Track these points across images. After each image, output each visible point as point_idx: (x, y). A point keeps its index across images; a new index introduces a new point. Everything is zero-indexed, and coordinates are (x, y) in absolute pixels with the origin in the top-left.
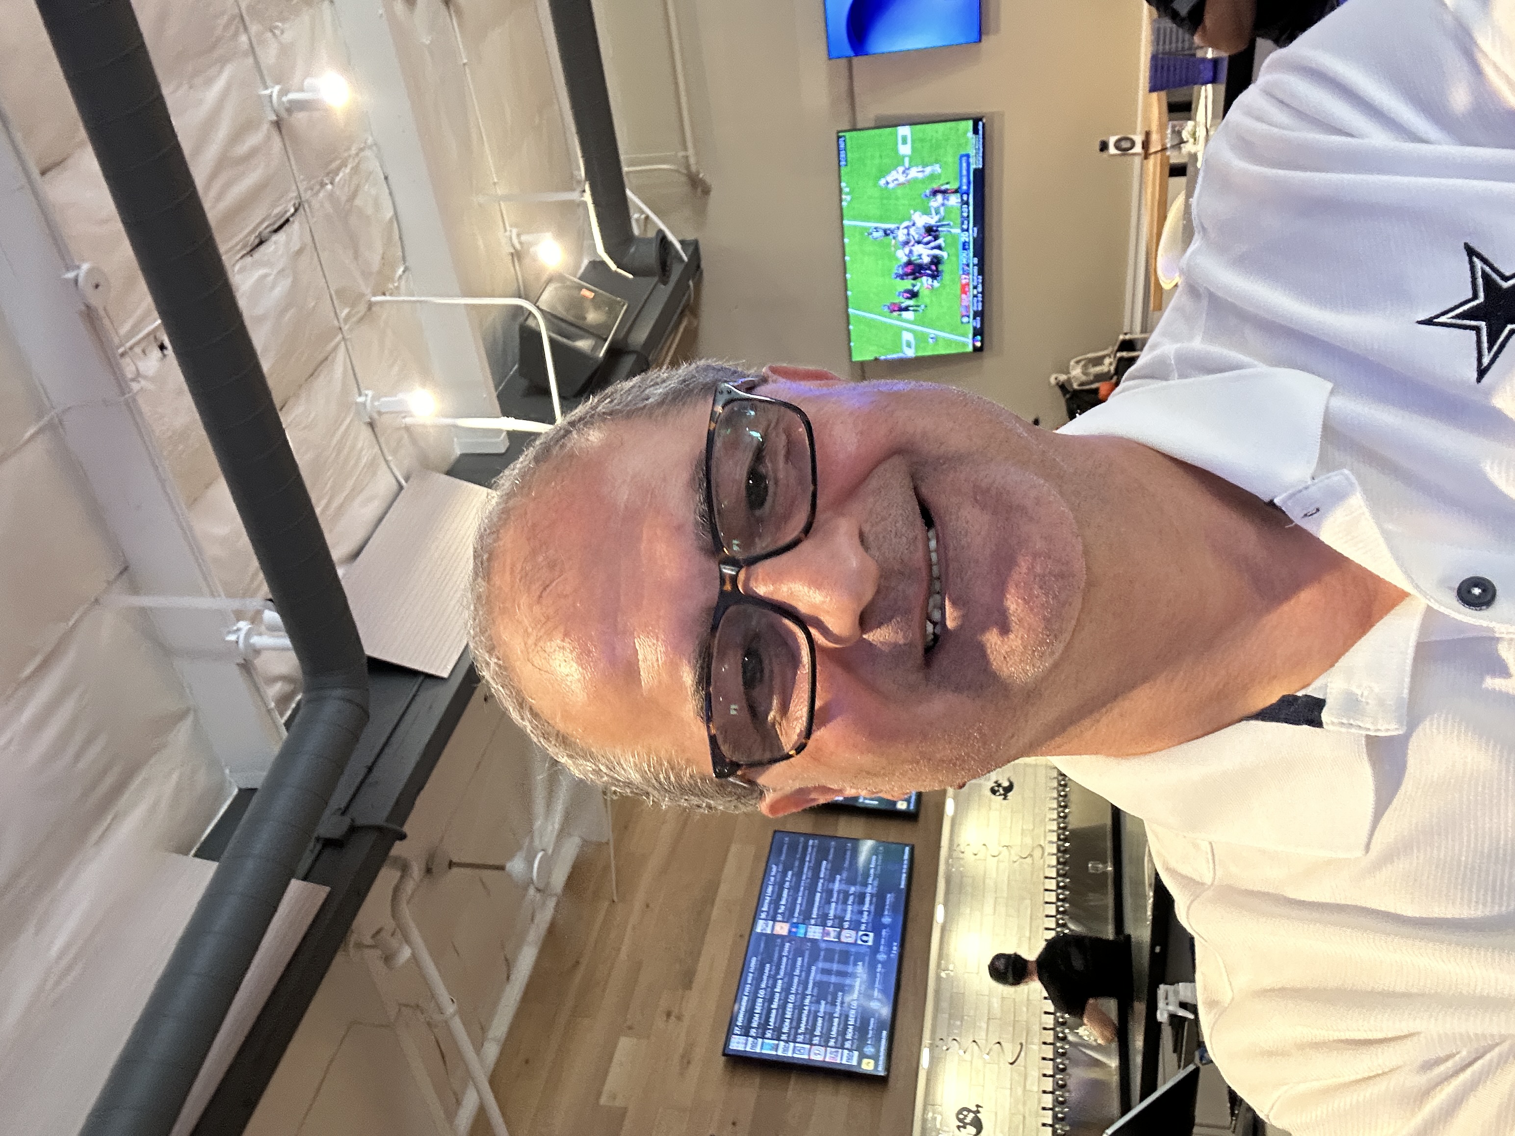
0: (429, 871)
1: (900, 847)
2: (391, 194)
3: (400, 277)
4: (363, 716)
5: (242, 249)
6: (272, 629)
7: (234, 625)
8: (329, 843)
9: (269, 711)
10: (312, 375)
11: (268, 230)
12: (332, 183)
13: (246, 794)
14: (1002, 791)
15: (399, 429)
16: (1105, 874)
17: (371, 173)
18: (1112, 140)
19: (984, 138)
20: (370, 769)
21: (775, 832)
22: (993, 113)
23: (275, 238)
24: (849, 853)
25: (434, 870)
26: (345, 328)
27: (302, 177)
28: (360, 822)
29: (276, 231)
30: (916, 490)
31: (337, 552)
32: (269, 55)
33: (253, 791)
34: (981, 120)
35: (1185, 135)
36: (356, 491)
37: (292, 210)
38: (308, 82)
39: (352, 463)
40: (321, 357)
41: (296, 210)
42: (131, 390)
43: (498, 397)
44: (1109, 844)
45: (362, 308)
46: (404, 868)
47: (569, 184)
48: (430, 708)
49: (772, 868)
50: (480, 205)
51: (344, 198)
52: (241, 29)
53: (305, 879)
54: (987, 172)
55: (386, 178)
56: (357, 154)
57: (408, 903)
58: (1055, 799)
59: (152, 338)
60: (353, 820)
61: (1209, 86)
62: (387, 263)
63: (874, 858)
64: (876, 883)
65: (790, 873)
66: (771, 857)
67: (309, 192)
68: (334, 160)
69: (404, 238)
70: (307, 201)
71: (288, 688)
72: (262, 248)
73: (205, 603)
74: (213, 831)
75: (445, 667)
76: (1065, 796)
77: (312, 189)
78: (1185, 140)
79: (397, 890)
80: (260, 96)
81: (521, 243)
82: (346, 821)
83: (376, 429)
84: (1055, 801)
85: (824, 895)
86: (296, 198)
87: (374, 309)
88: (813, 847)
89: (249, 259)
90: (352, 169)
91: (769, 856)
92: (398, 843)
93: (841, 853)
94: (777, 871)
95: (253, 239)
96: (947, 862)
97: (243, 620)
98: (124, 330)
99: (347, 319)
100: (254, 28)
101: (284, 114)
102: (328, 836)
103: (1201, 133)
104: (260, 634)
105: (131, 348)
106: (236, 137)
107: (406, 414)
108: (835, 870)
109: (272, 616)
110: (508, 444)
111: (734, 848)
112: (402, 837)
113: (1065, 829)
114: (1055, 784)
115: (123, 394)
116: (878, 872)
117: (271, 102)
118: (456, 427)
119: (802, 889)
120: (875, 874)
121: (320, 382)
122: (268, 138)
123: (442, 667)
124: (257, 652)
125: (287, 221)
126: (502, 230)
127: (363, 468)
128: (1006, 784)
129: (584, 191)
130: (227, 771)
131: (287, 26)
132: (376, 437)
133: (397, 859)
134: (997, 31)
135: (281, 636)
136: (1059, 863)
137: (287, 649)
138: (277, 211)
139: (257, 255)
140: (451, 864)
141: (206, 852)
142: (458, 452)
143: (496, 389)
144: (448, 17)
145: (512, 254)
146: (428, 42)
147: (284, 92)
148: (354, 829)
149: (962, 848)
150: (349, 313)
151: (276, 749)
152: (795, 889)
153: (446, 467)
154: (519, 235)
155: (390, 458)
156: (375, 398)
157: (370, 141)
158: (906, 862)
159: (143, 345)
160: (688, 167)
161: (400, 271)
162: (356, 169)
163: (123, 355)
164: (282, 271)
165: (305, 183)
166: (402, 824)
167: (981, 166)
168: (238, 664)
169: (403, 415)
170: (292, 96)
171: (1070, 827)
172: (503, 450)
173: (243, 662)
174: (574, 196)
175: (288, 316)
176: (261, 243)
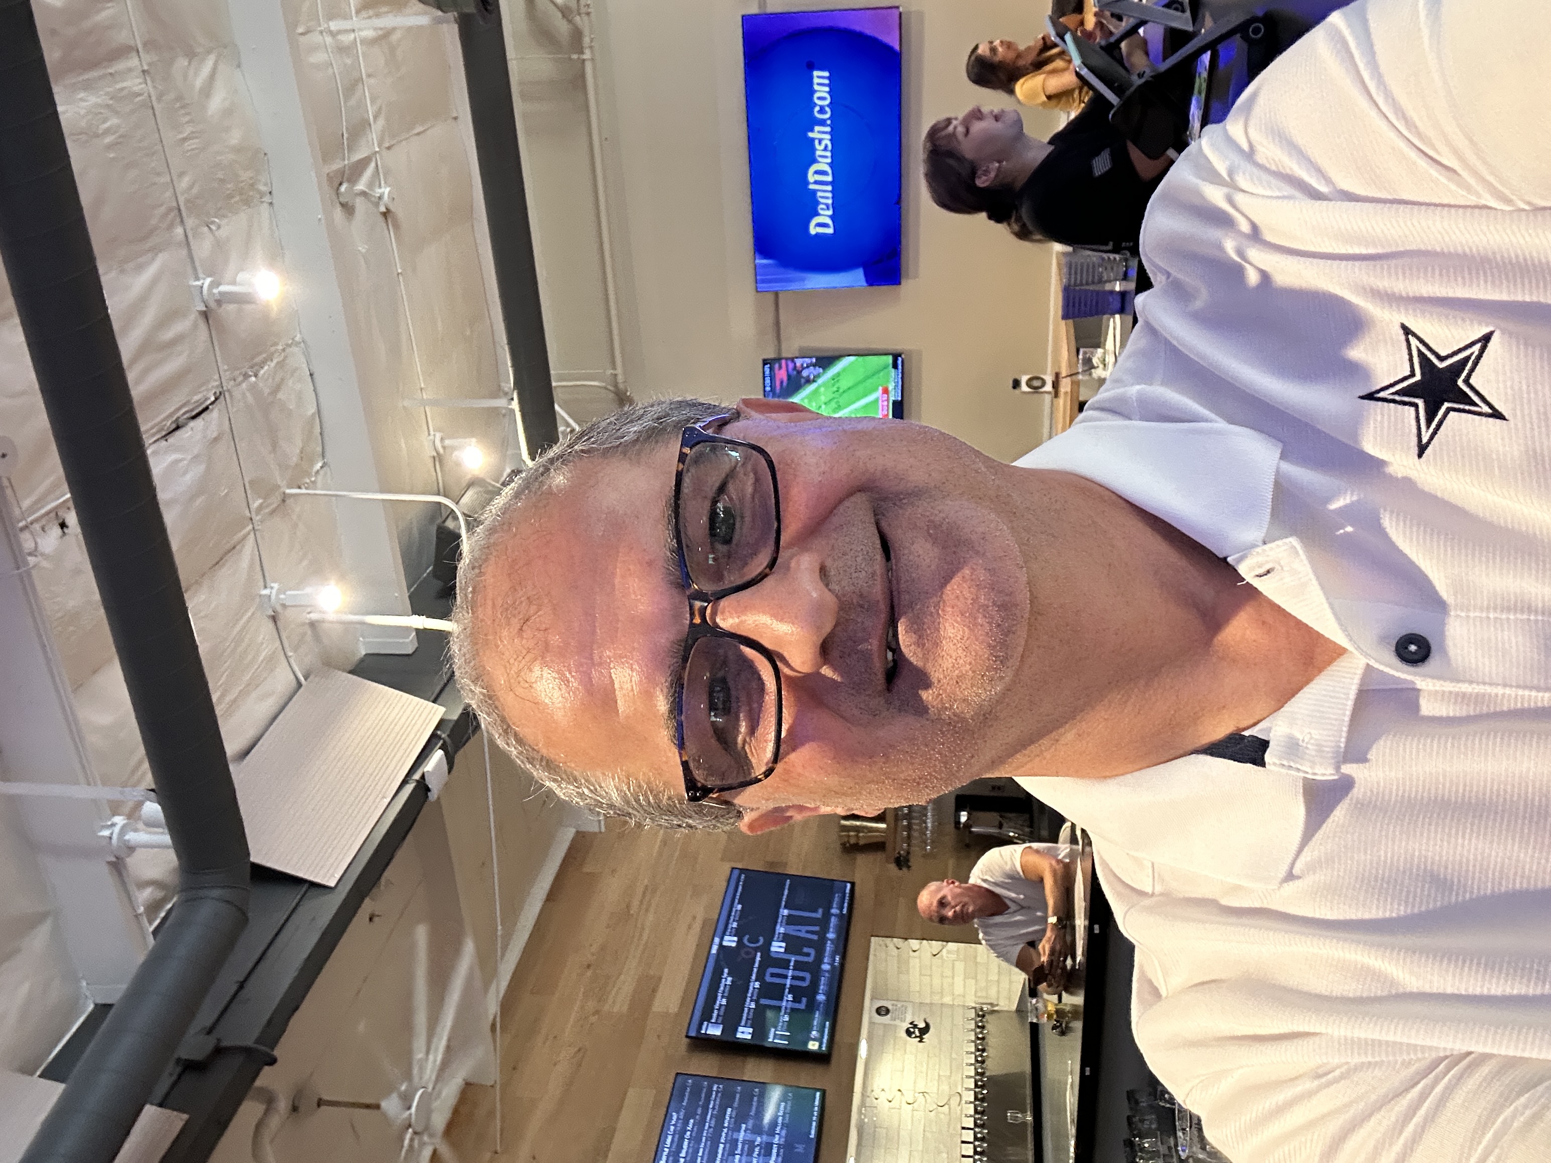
0: (295, 1109)
1: (812, 1091)
2: (315, 390)
3: (318, 472)
4: (242, 920)
5: (158, 432)
6: (150, 824)
7: (110, 820)
8: (191, 1067)
9: (137, 916)
10: (217, 563)
11: (185, 416)
12: (256, 376)
13: (102, 1009)
14: (917, 1033)
15: (303, 624)
16: (1024, 1124)
17: (297, 369)
18: (1024, 379)
19: (903, 373)
20: (242, 986)
21: (677, 1074)
22: (910, 351)
23: (192, 424)
24: (755, 1099)
25: (302, 1109)
26: (256, 518)
27: (226, 367)
28: (225, 1043)
29: (194, 417)
30: (878, 524)
31: (231, 747)
32: (203, 248)
33: (108, 1006)
34: (900, 356)
35: (1095, 361)
36: (252, 685)
37: (213, 399)
38: (241, 277)
39: (250, 657)
40: (228, 546)
41: (216, 399)
42: (26, 563)
43: (410, 597)
44: (1028, 1091)
45: (275, 501)
46: (269, 1100)
47: (497, 392)
48: (314, 919)
49: (672, 1116)
50: (404, 407)
51: (267, 391)
52: (178, 220)
53: (161, 1105)
54: (905, 402)
55: (311, 375)
56: (284, 350)
57: (272, 1141)
58: (972, 1041)
59: (53, 515)
60: (219, 1040)
61: (1117, 317)
62: (306, 457)
63: (783, 1104)
64: (784, 1133)
65: (692, 1121)
66: (672, 1103)
67: (232, 383)
68: (260, 353)
69: (325, 434)
70: (228, 391)
71: (159, 894)
72: (177, 433)
73: (81, 792)
74: (61, 1051)
75: (333, 875)
76: (983, 1039)
77: (235, 380)
78: (1096, 365)
79: (259, 1126)
80: (190, 286)
81: (444, 448)
82: (209, 1043)
83: (278, 622)
84: (973, 1044)
85: (728, 1145)
86: (217, 387)
87: (288, 501)
88: (717, 1092)
89: (163, 443)
90: (278, 363)
91: (669, 1103)
92: (267, 1069)
93: (747, 1099)
94: (678, 1119)
95: (169, 424)
96: (860, 1113)
97: (119, 815)
98: (26, 503)
99: (260, 509)
100: (190, 222)
101: (213, 305)
102: (191, 1057)
103: (1110, 359)
104: (136, 830)
105: (32, 523)
106: (163, 322)
107: (313, 608)
108: (740, 1118)
109: (153, 809)
110: (416, 645)
111: (631, 1093)
112: (272, 1061)
113: (982, 1074)
114: (973, 1026)
115: (18, 568)
116: (787, 1121)
117: (201, 293)
118: (363, 623)
119: (704, 1139)
120: (783, 1124)
121: (224, 572)
122: (195, 326)
123: (328, 875)
124: (131, 849)
125: (207, 408)
126: (426, 433)
127: (262, 662)
128: (922, 1025)
129: (512, 399)
130: (84, 984)
131: (224, 222)
132: (277, 629)
133: (261, 1090)
134: (916, 276)
135: (162, 833)
136: (976, 1112)
137: (167, 847)
138: (196, 398)
139: (172, 440)
140: (320, 1103)
141: (52, 1073)
142: (363, 653)
143: (408, 589)
144: (385, 228)
145: (434, 458)
146: (364, 251)
147: (215, 284)
148: (219, 1051)
149: (875, 1094)
150: (261, 505)
151: (141, 958)
152: (696, 1139)
153: (349, 668)
154: (442, 439)
155: (290, 654)
156: (279, 592)
157: (298, 339)
158: (816, 1109)
159: (43, 522)
160: (616, 385)
161: (320, 464)
162: (281, 365)
163: (22, 529)
164: (196, 457)
165: (228, 373)
166: (273, 1049)
167: (900, 399)
168: (109, 863)
169: (309, 610)
170: (223, 288)
171: (987, 1074)
172: (410, 652)
173: (114, 859)
174: (501, 402)
175: (199, 501)
176: (178, 428)
